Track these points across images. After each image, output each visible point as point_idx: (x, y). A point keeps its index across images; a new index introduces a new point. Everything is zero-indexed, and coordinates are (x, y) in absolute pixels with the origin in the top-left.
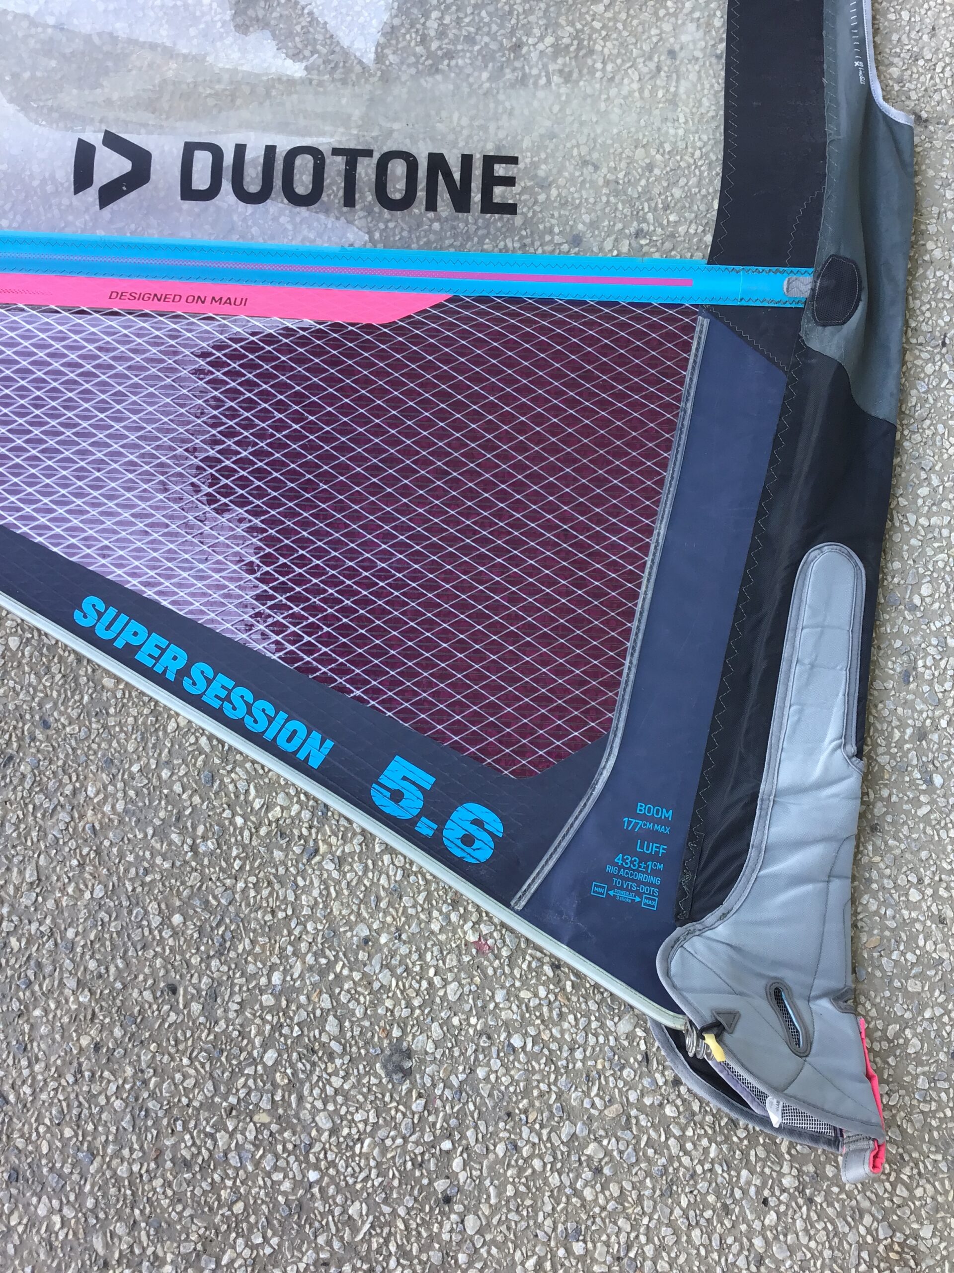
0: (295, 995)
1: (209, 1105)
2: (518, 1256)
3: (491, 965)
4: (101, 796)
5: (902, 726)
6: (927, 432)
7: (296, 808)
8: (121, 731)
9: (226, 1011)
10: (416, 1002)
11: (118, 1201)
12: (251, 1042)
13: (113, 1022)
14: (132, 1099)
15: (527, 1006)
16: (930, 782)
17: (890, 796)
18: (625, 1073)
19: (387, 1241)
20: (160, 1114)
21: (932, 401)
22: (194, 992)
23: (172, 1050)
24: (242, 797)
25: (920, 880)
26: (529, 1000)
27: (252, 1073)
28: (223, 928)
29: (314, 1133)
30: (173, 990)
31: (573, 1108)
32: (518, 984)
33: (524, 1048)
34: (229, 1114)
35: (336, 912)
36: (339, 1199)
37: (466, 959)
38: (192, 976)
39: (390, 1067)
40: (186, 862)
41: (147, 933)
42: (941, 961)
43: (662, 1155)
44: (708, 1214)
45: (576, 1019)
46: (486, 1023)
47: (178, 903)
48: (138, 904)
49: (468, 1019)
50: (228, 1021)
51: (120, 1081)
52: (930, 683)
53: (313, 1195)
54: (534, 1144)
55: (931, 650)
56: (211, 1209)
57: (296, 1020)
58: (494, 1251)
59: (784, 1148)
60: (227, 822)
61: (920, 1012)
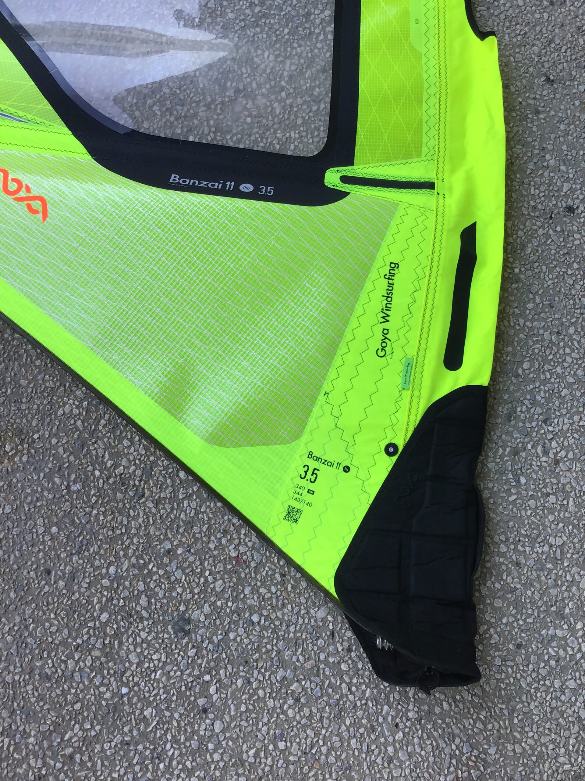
0: (122, 581)
1: (64, 643)
2: (245, 747)
3: (244, 572)
4: (14, 452)
5: (504, 447)
6: (536, 270)
7: (133, 468)
8: (29, 413)
9: (79, 588)
10: (196, 591)
11: (4, 697)
12: (93, 607)
13: (10, 588)
14: (18, 636)
15: (263, 597)
16: (518, 481)
17: (493, 487)
18: (319, 642)
19: (166, 732)
20: (35, 646)
21: (540, 252)
22: (61, 574)
23: (45, 609)
24: (100, 459)
25: (507, 539)
26: (265, 594)
27: (92, 626)
28: (81, 538)
29: (127, 665)
30: (49, 573)
31: (285, 661)
32: (259, 584)
33: (259, 623)
34: (76, 650)
35: (152, 533)
36: (139, 705)
37: (229, 566)
38: (60, 565)
39: (177, 628)
40: (63, 496)
41: (35, 537)
42: (516, 589)
43: (337, 693)
44: (362, 730)
45: (292, 607)
46: (237, 606)
47: (55, 520)
48: (31, 519)
49: (227, 603)
50: (80, 594)
51: (12, 625)
52: (524, 422)
53: (123, 702)
54: (260, 681)
55: (526, 402)
56: (60, 706)
57: (122, 596)
58: (230, 743)
59: (411, 695)
60: (89, 474)
61: (501, 619)
